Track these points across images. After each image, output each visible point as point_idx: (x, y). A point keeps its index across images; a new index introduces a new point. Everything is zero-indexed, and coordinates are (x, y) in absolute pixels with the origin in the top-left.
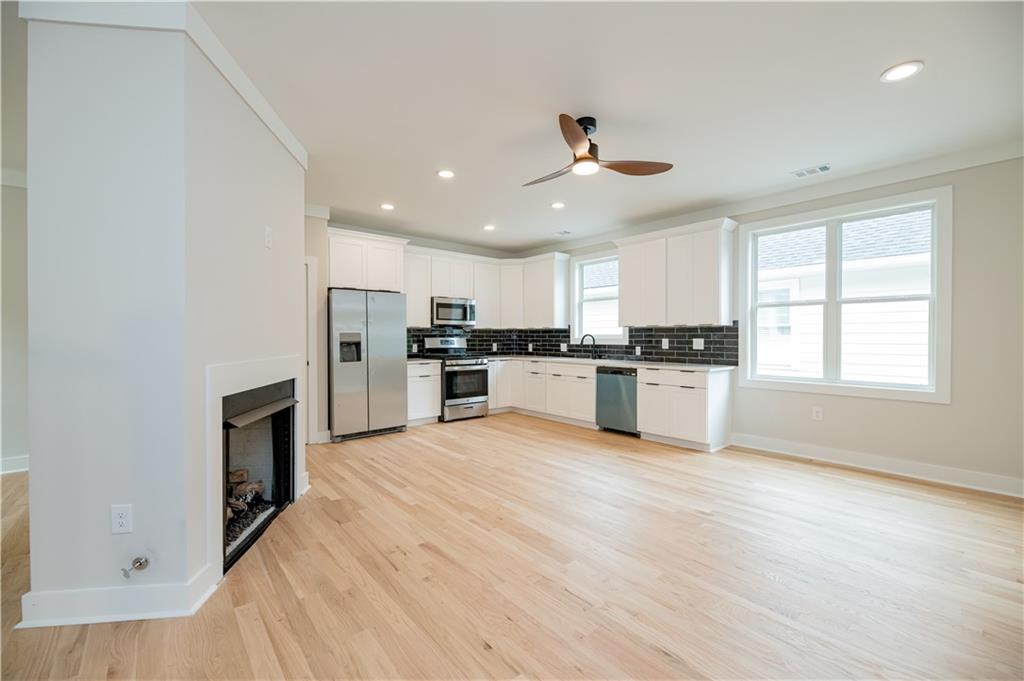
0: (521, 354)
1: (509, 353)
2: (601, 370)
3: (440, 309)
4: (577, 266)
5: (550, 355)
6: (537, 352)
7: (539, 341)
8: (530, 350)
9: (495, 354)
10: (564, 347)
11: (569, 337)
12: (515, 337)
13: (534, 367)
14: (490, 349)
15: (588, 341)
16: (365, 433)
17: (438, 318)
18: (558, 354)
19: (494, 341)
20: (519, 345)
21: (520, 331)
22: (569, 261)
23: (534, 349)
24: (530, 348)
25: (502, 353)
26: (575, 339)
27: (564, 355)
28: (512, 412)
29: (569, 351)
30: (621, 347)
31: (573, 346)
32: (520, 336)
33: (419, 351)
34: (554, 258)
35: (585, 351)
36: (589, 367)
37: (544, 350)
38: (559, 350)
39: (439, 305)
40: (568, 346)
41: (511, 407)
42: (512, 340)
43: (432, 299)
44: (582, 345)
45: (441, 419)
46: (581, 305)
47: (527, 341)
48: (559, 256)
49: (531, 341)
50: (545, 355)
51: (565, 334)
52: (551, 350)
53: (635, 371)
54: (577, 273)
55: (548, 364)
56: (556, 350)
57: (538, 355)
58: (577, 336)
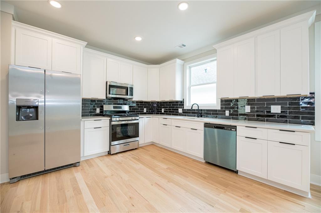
0: (158, 113)
1: (152, 113)
2: (207, 125)
3: (111, 89)
4: (188, 67)
5: (173, 114)
6: (166, 113)
7: (167, 107)
8: (163, 112)
9: (145, 113)
10: (180, 111)
11: (183, 105)
12: (155, 105)
13: (165, 122)
14: (143, 111)
15: (195, 108)
16: (43, 171)
17: (109, 94)
18: (177, 114)
19: (145, 107)
20: (157, 109)
21: (158, 102)
22: (183, 65)
23: (164, 111)
24: (163, 111)
25: (148, 113)
26: (187, 106)
27: (180, 115)
28: (153, 144)
29: (183, 112)
30: (216, 111)
31: (185, 110)
32: (158, 105)
33: (101, 112)
34: (176, 62)
35: (192, 113)
36: (199, 123)
37: (169, 112)
38: (178, 112)
39: (111, 86)
40: (183, 110)
41: (152, 142)
42: (154, 107)
43: (107, 83)
44: (192, 110)
45: (109, 153)
46: (189, 88)
47: (161, 107)
48: (178, 61)
49: (163, 107)
50: (170, 114)
51: (181, 104)
52: (174, 112)
53: (235, 127)
54: (188, 71)
55: (172, 119)
56: (176, 112)
57: (166, 114)
58: (187, 105)
